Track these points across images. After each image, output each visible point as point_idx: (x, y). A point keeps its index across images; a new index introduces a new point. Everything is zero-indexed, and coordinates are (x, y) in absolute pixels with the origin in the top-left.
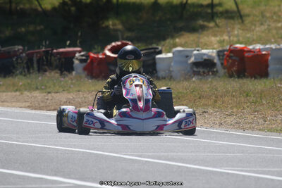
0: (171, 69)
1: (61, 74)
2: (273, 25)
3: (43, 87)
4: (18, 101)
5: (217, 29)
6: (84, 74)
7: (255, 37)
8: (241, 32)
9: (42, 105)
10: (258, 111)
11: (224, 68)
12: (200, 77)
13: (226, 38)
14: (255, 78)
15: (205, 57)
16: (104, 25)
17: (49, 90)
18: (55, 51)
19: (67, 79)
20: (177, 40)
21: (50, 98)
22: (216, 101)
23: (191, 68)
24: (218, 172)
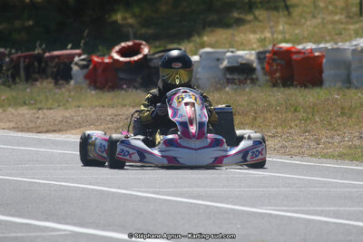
0: (198, 76)
1: (56, 83)
2: (329, 18)
3: (32, 102)
5: (257, 23)
6: (85, 84)
7: (306, 34)
8: (287, 26)
9: (32, 125)
10: (309, 132)
11: (265, 74)
12: (235, 87)
13: (268, 35)
14: (306, 87)
15: (240, 60)
16: (110, 20)
17: (39, 106)
18: (47, 54)
19: (63, 90)
20: (205, 38)
21: (41, 116)
22: (255, 119)
23: (224, 74)
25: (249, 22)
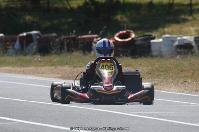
0: (162, 50)
1: (84, 53)
3: (71, 63)
4: (53, 73)
5: (195, 21)
9: (70, 76)
12: (182, 56)
15: (185, 42)
16: (114, 19)
17: (74, 65)
18: (79, 37)
19: (87, 57)
20: (166, 29)
21: (76, 71)
22: (193, 74)
23: (176, 49)
24: (194, 126)
25: (190, 21)
